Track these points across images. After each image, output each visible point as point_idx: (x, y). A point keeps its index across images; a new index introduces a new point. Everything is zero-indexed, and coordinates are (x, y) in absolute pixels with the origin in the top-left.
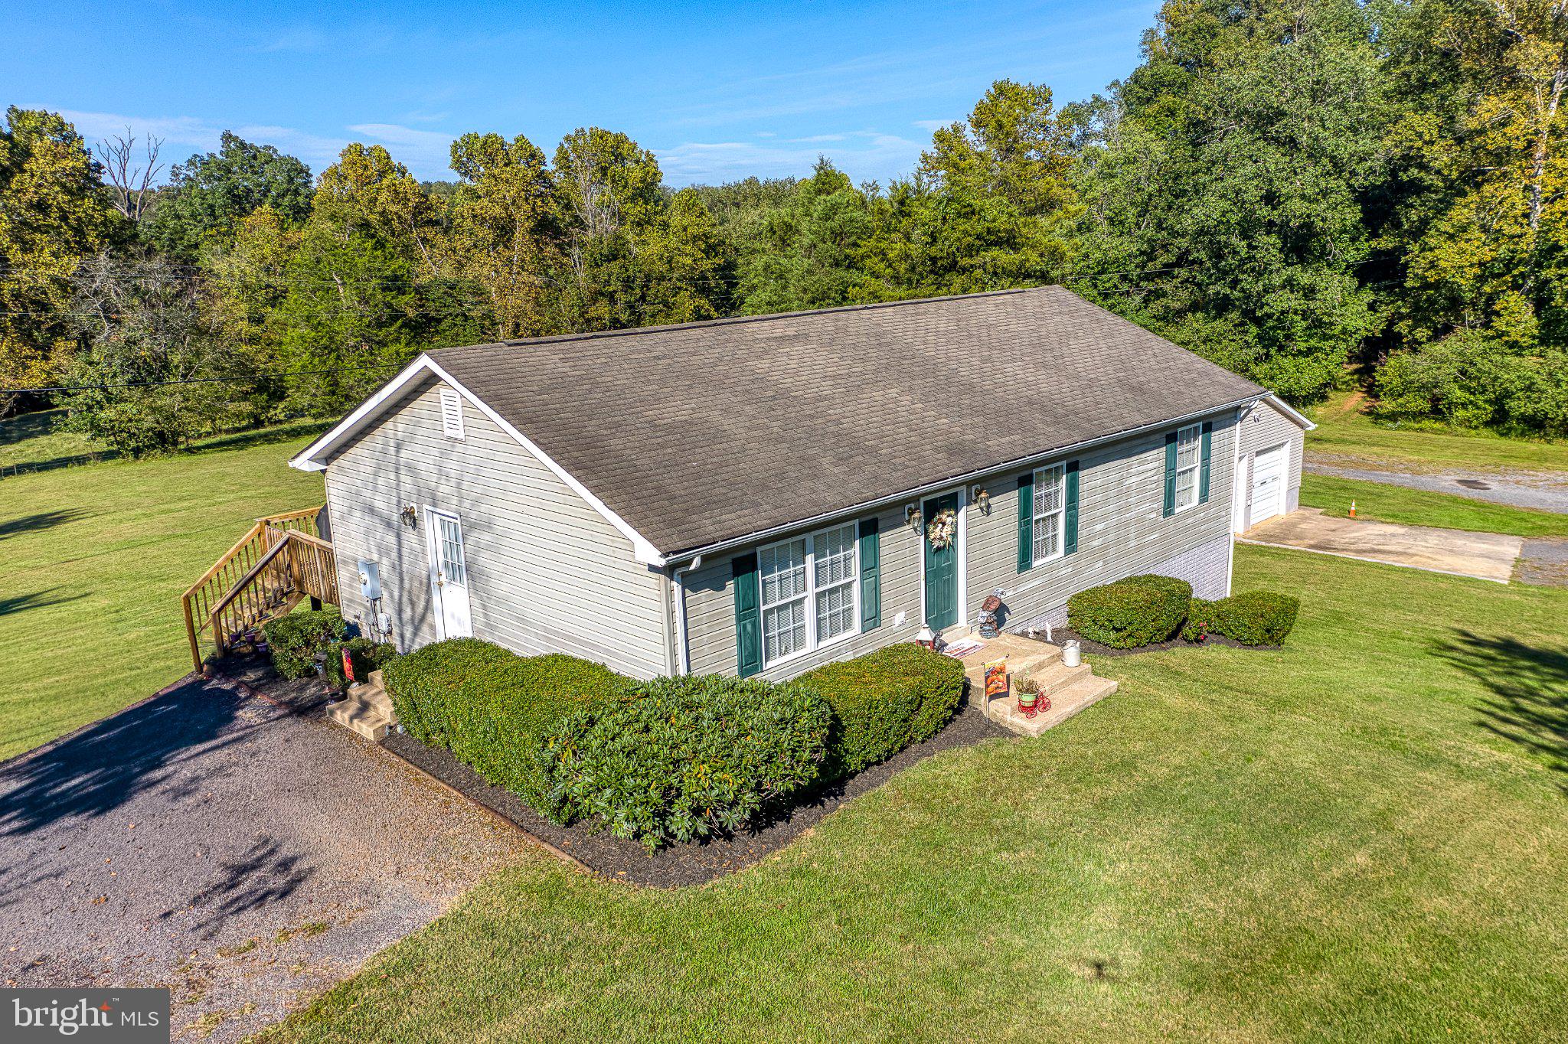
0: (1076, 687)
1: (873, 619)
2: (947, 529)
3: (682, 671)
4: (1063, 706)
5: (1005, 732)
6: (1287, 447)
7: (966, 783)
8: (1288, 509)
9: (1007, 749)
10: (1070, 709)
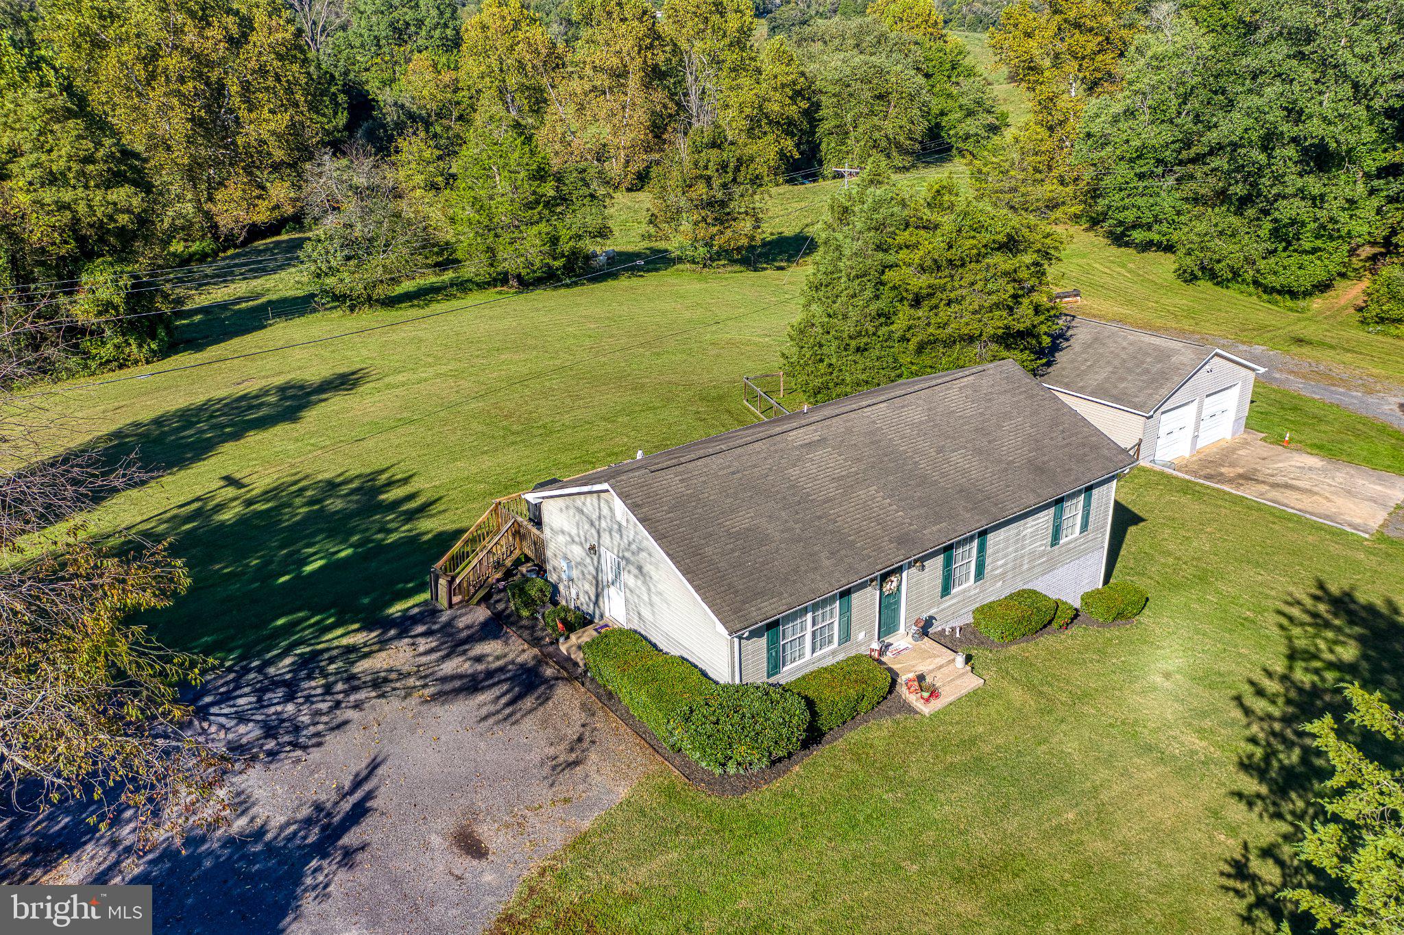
0: (958, 682)
1: (846, 636)
2: (895, 584)
3: (737, 681)
4: (948, 695)
5: (911, 710)
6: (1238, 387)
7: (880, 745)
8: (1234, 434)
9: (910, 723)
10: (951, 699)
